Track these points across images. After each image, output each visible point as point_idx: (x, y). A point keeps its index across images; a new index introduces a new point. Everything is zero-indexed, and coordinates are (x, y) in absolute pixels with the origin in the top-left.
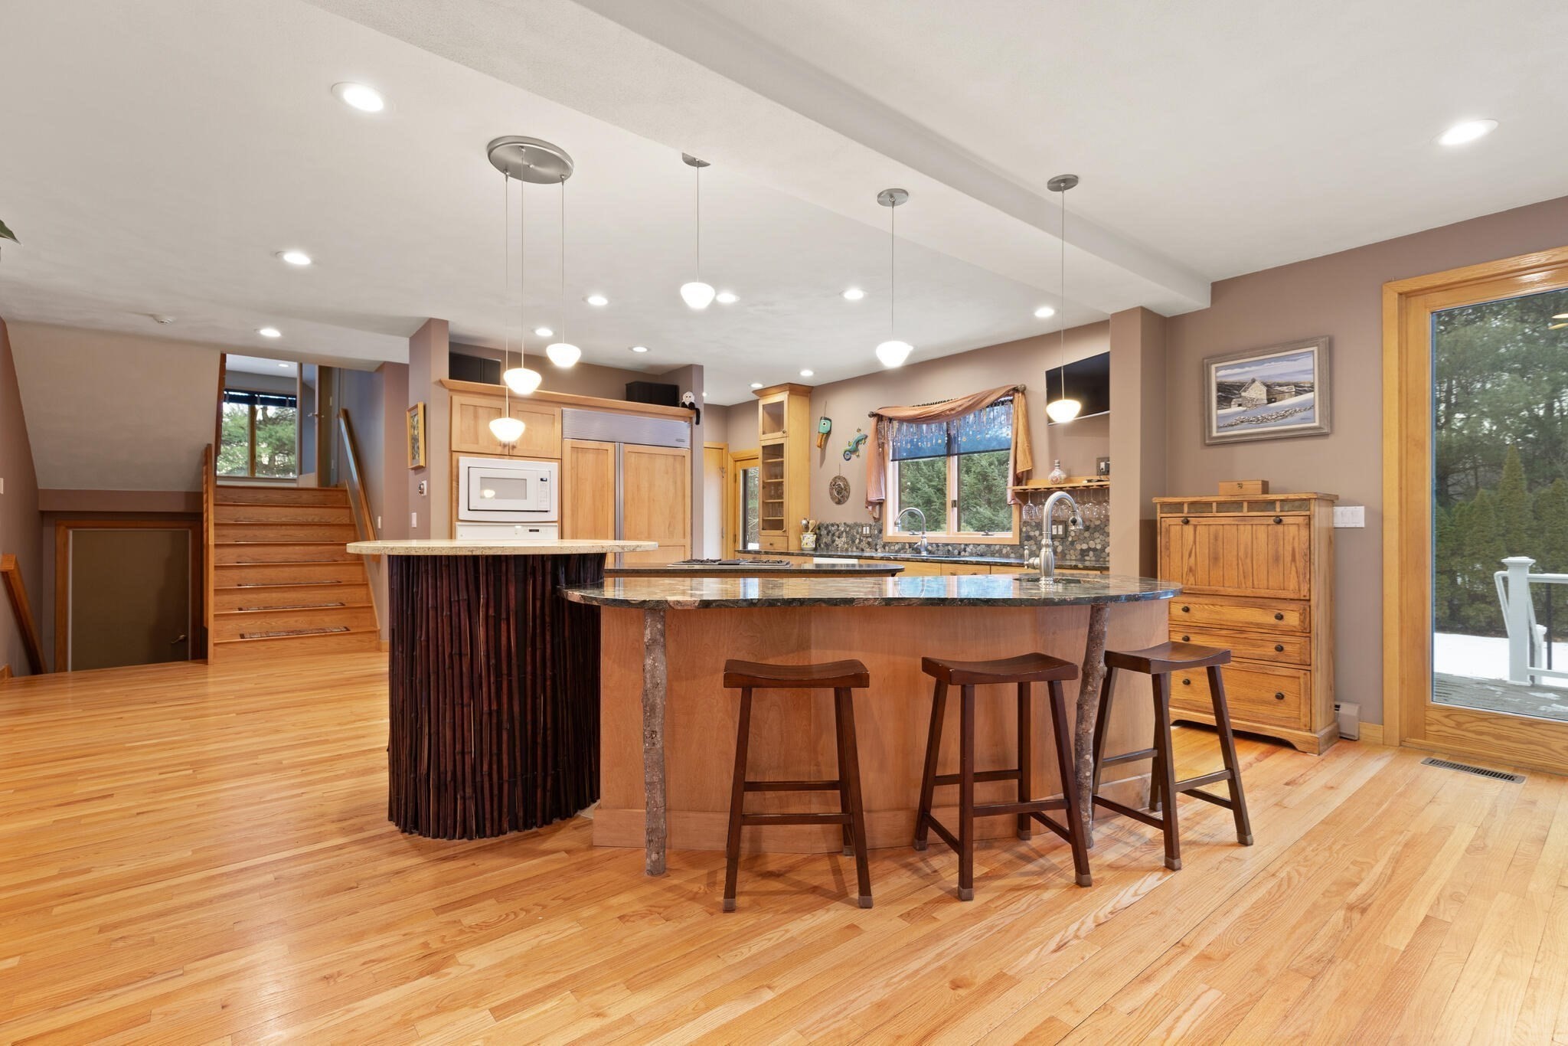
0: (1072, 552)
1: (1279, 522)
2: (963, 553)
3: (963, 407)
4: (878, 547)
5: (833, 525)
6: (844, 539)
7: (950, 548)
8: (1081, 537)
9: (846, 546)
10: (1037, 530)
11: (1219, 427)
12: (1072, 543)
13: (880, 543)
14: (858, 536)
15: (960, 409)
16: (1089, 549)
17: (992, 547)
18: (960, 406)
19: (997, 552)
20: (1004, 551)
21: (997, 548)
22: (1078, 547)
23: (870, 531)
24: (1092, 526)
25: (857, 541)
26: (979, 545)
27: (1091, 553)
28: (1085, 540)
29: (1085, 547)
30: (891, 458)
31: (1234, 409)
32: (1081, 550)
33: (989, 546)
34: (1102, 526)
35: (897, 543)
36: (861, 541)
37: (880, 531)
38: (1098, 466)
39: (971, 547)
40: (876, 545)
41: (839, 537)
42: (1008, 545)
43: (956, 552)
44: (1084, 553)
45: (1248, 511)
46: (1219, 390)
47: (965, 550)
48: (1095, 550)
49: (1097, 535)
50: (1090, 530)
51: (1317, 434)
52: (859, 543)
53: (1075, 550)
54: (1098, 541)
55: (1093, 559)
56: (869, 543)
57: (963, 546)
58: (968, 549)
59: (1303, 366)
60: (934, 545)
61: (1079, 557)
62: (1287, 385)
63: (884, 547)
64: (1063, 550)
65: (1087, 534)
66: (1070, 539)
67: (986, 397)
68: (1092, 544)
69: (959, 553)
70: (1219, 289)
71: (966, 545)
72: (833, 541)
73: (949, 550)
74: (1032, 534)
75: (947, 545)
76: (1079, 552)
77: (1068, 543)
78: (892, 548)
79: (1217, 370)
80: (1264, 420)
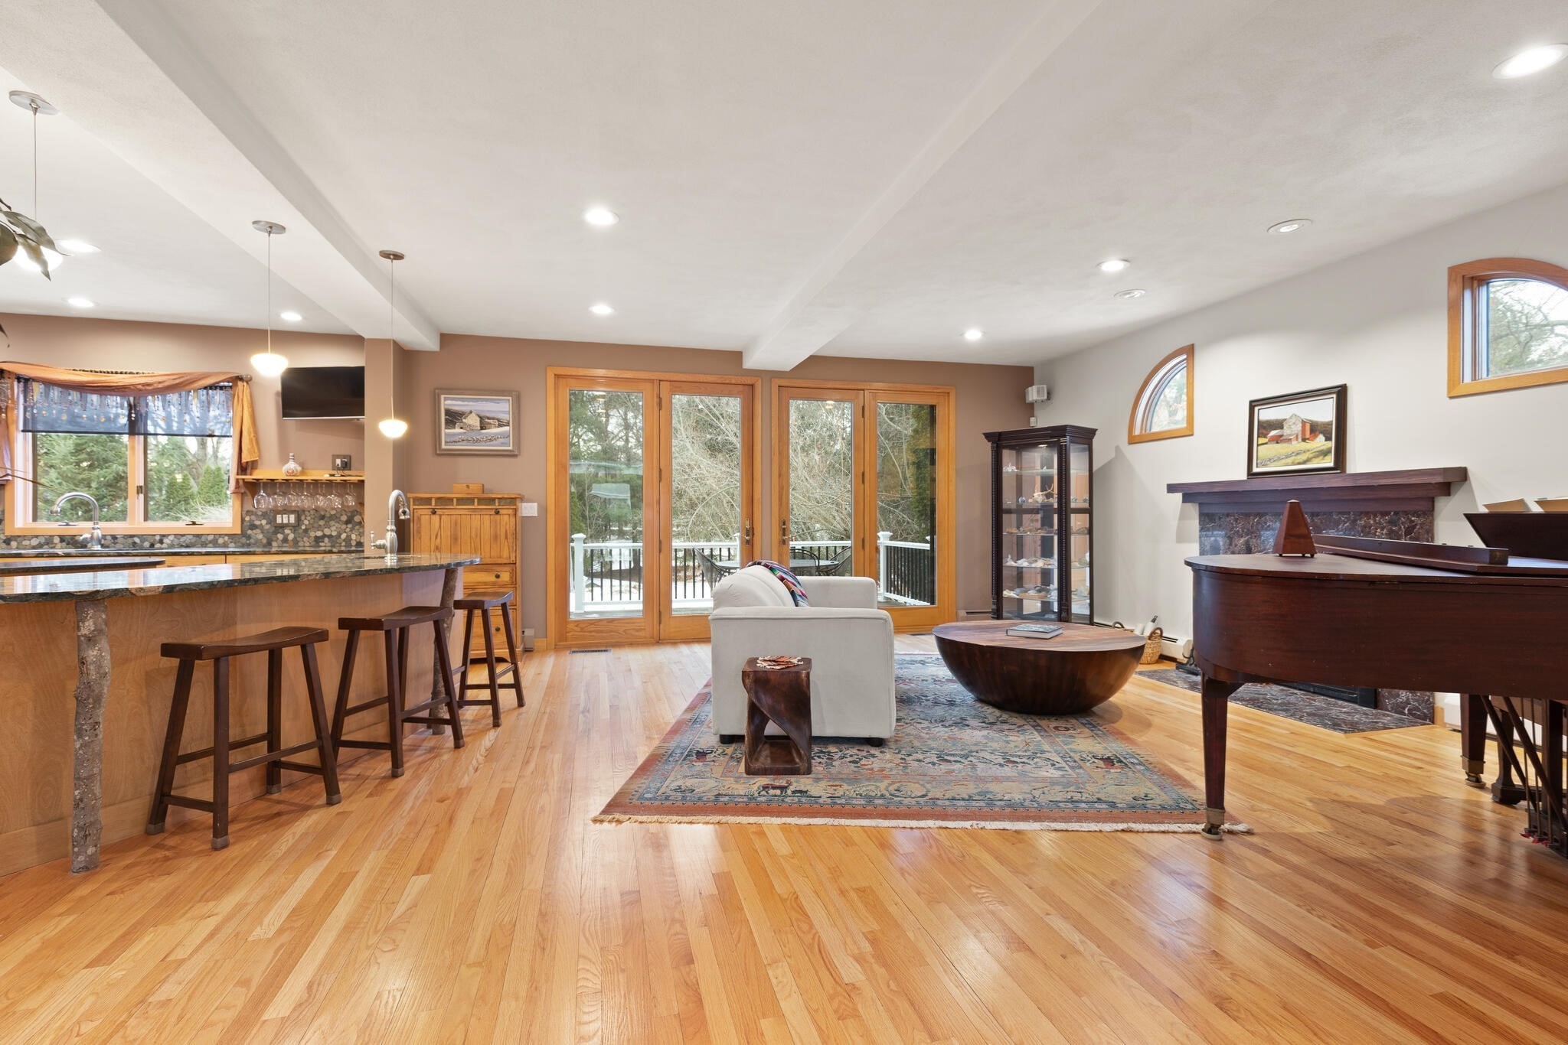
0: (305, 539)
1: (497, 513)
2: (158, 545)
3: (166, 384)
7: (137, 540)
8: (316, 525)
10: (264, 519)
11: (446, 442)
12: (306, 531)
15: (160, 386)
16: (324, 536)
17: (203, 539)
18: (160, 383)
19: (210, 542)
20: (221, 541)
21: (211, 538)
22: (312, 534)
24: (328, 515)
26: (183, 536)
27: (326, 540)
28: (319, 528)
29: (319, 534)
30: (21, 427)
31: (457, 430)
32: (316, 537)
33: (198, 536)
34: (338, 515)
35: (37, 536)
38: (334, 462)
39: (171, 538)
42: (226, 535)
43: (147, 544)
44: (318, 539)
45: (478, 505)
46: (446, 415)
47: (161, 542)
48: (330, 537)
49: (332, 523)
50: (326, 519)
51: (511, 455)
53: (309, 537)
54: (334, 528)
55: (329, 544)
57: (157, 537)
58: (166, 541)
59: (501, 408)
60: (109, 538)
61: (313, 543)
62: (493, 419)
63: (7, 540)
64: (295, 538)
65: (322, 523)
66: (303, 527)
67: (200, 379)
68: (327, 531)
69: (152, 545)
70: (447, 339)
71: (164, 536)
73: (134, 542)
74: (257, 523)
75: (131, 536)
76: (313, 539)
77: (301, 531)
78: (24, 543)
79: (445, 399)
80: (477, 441)
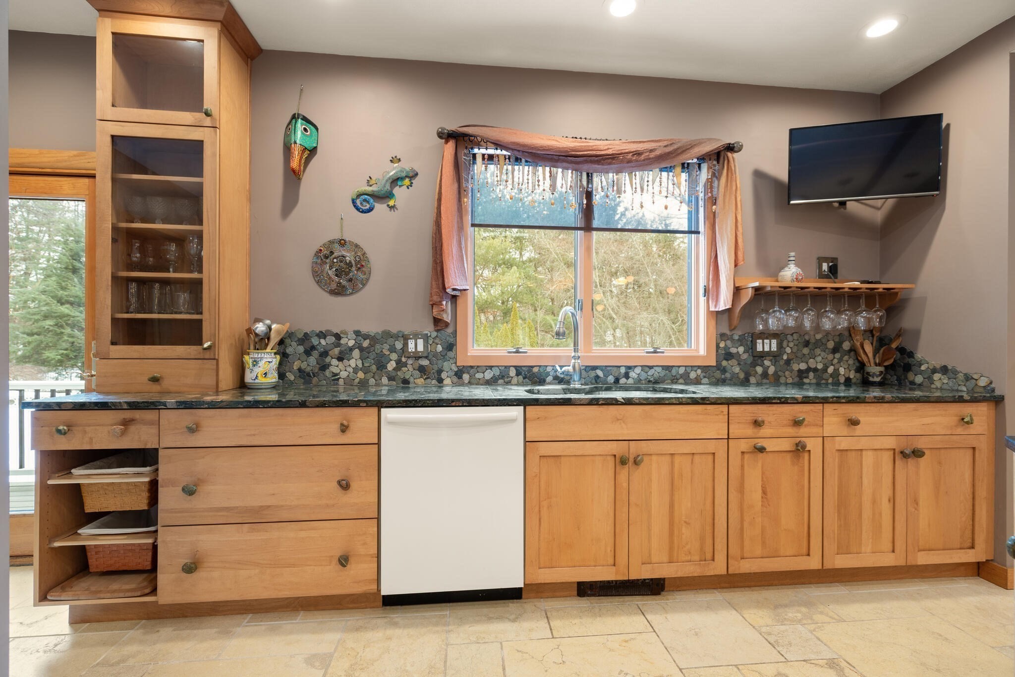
0: (787, 373)
2: (623, 381)
3: (658, 153)
4: (444, 375)
5: (322, 335)
6: (355, 361)
7: (600, 373)
8: (799, 355)
9: (361, 375)
10: (741, 345)
12: (788, 362)
13: (449, 367)
14: (394, 356)
15: (652, 155)
16: (809, 369)
17: (674, 371)
18: (651, 151)
19: (682, 376)
20: (693, 375)
21: (682, 371)
22: (795, 367)
23: (425, 346)
24: (813, 341)
25: (391, 366)
26: (651, 367)
27: (811, 375)
28: (803, 358)
29: (803, 366)
32: (800, 371)
34: (824, 341)
35: (491, 367)
36: (400, 364)
37: (450, 347)
38: (820, 267)
40: (440, 371)
41: (340, 359)
42: (699, 367)
43: (611, 379)
44: (802, 374)
47: (627, 376)
48: (815, 370)
49: (818, 351)
50: (810, 346)
52: (397, 369)
53: (792, 371)
54: (819, 359)
55: (814, 381)
56: (422, 370)
57: (623, 370)
58: (633, 374)
61: (797, 379)
63: (459, 374)
64: (776, 373)
65: (806, 351)
66: (785, 357)
68: (812, 363)
69: (617, 381)
71: (629, 368)
72: (324, 367)
73: (597, 377)
74: (733, 350)
75: (594, 368)
76: (796, 374)
77: (782, 363)
78: (479, 376)
